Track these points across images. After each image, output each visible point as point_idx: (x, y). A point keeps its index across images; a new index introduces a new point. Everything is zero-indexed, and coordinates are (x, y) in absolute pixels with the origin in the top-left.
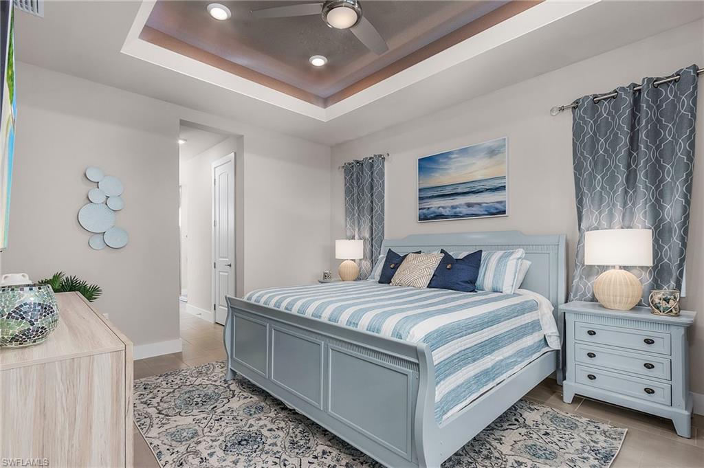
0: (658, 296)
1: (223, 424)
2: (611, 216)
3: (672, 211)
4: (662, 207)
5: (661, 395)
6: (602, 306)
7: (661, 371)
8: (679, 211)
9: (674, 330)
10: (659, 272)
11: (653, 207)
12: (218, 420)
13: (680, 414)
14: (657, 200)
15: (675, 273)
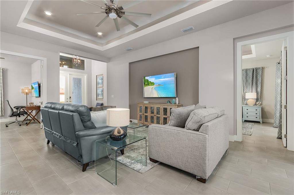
0: (257, 103)
2: (249, 90)
3: (259, 90)
4: (257, 89)
5: (258, 118)
6: (248, 105)
7: (258, 114)
8: (260, 90)
9: (260, 108)
10: (257, 100)
11: (256, 89)
13: (261, 120)
14: (257, 88)
15: (260, 100)
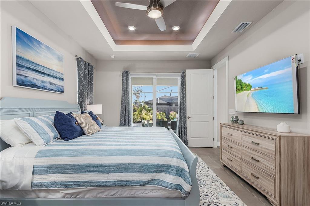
1: (205, 193)
12: (207, 196)
